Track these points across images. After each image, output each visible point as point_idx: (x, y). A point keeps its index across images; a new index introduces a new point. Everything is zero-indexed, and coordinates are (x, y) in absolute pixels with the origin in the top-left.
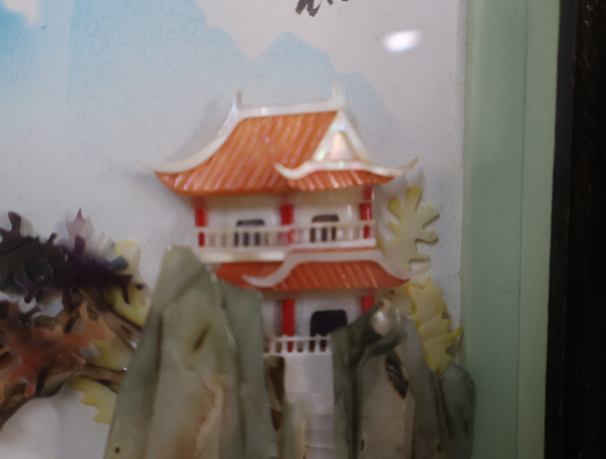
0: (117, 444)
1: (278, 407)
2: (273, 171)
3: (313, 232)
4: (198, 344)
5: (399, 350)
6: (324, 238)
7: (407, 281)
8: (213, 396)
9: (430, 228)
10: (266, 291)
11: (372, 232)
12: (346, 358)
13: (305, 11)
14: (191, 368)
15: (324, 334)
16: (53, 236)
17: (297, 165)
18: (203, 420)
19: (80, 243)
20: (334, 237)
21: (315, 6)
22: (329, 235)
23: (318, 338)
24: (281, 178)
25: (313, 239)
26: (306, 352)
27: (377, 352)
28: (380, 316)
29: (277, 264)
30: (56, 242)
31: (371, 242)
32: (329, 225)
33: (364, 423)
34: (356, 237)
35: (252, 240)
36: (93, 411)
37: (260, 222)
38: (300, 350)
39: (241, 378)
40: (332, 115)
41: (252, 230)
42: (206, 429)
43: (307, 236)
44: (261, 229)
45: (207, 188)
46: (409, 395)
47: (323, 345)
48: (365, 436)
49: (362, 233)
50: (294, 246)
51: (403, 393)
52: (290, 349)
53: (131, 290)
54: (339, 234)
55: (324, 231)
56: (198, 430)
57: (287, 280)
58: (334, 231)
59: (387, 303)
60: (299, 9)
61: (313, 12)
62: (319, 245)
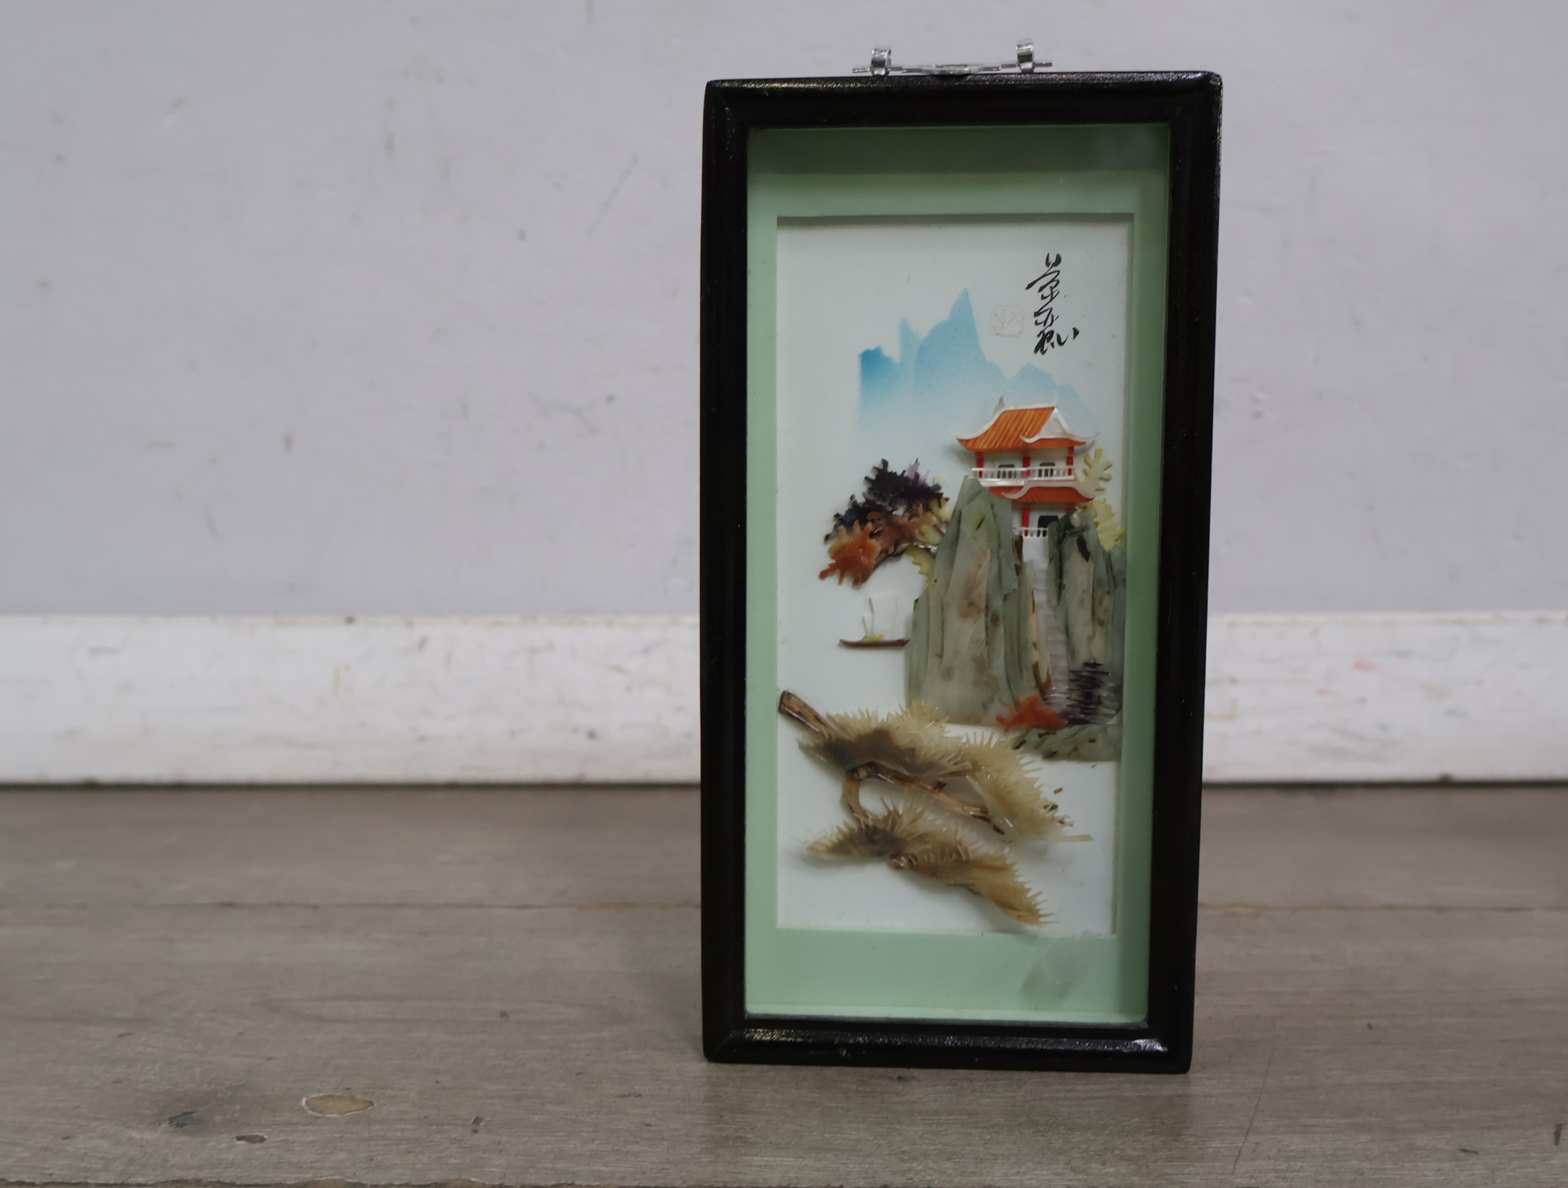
0: (935, 578)
1: (1018, 563)
2: (1021, 440)
3: (1040, 471)
4: (979, 526)
5: (1085, 534)
6: (1046, 475)
7: (1092, 499)
8: (986, 555)
9: (1107, 472)
10: (1014, 502)
11: (1073, 472)
12: (1056, 537)
13: (1039, 352)
14: (975, 538)
15: (1045, 527)
16: (904, 472)
17: (1033, 436)
18: (980, 566)
19: (917, 476)
20: (1052, 474)
21: (1045, 349)
22: (1049, 474)
23: (1042, 529)
24: (1025, 443)
25: (1040, 475)
26: (1035, 536)
27: (1072, 534)
28: (1075, 516)
29: (1020, 488)
30: (905, 475)
31: (1072, 477)
32: (1049, 468)
33: (1065, 575)
34: (1064, 474)
35: (1007, 475)
36: (918, 568)
37: (1012, 466)
38: (1032, 535)
39: (1000, 545)
40: (1052, 409)
41: (1008, 470)
42: (981, 571)
43: (1037, 473)
44: (1012, 470)
45: (985, 447)
46: (1090, 560)
47: (1044, 535)
48: (1065, 582)
49: (1067, 473)
50: (1030, 479)
51: (1087, 559)
52: (1026, 534)
53: (942, 501)
54: (1055, 473)
55: (1046, 471)
56: (977, 572)
57: (1024, 496)
58: (1052, 471)
59: (1079, 510)
60: (1036, 351)
61: (1043, 352)
62: (1043, 478)
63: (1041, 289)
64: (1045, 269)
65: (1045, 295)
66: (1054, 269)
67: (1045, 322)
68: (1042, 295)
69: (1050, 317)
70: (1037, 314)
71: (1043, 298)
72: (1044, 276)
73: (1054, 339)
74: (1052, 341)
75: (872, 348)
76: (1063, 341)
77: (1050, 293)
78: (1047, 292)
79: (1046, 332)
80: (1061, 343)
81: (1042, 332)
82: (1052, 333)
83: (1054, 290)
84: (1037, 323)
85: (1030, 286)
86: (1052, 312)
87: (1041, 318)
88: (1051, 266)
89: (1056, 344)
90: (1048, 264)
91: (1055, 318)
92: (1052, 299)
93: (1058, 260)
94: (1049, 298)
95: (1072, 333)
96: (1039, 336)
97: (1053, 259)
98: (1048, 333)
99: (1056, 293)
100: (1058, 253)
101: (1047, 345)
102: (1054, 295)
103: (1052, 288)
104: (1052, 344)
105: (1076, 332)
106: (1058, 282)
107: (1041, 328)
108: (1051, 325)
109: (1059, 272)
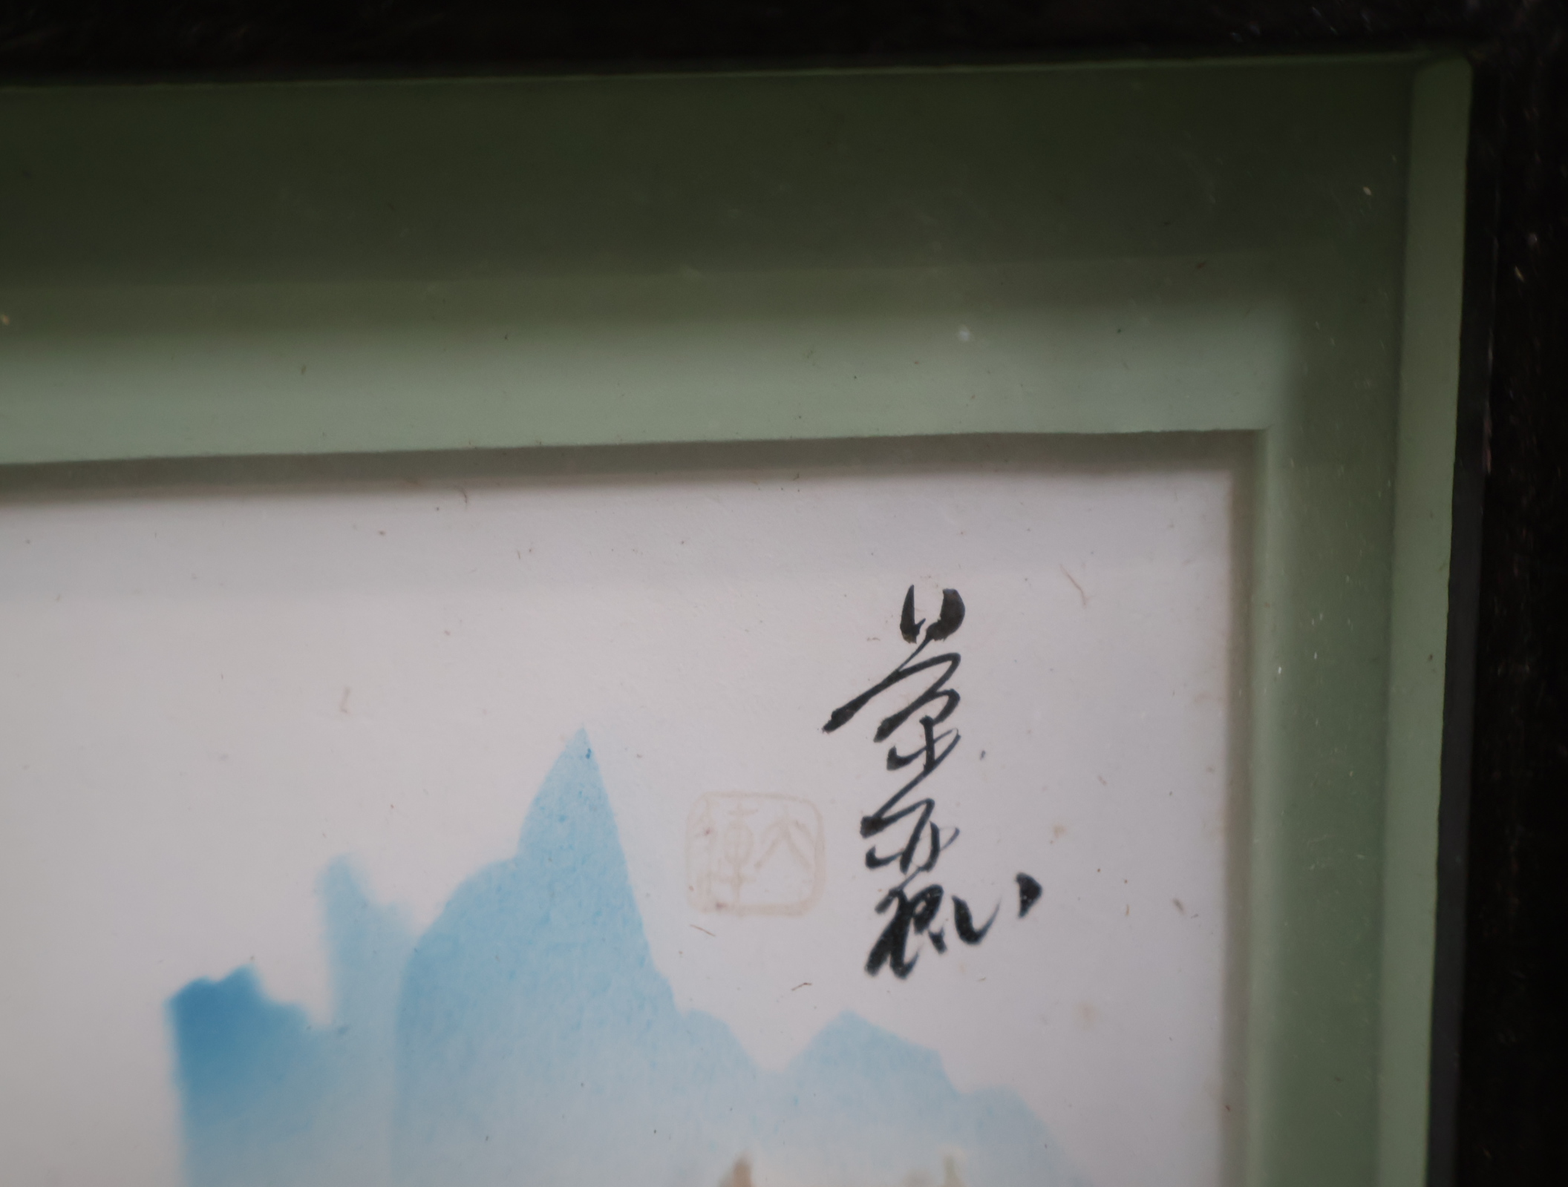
13: (886, 970)
21: (908, 956)
60: (874, 964)
63: (887, 728)
64: (899, 651)
65: (902, 753)
66: (935, 648)
67: (906, 857)
68: (892, 753)
69: (926, 834)
70: (873, 825)
71: (896, 761)
72: (897, 676)
73: (944, 919)
74: (935, 926)
75: (216, 971)
76: (977, 924)
77: (922, 742)
78: (909, 738)
79: (910, 892)
80: (969, 934)
81: (897, 893)
82: (932, 897)
83: (937, 730)
84: (873, 861)
85: (839, 718)
86: (935, 818)
87: (891, 840)
88: (921, 637)
89: (951, 937)
90: (909, 629)
91: (943, 838)
92: (931, 765)
93: (952, 613)
94: (922, 760)
95: (1013, 896)
96: (882, 907)
97: (928, 611)
98: (921, 896)
99: (949, 739)
100: (951, 586)
101: (915, 942)
102: (939, 749)
103: (928, 723)
104: (938, 941)
105: (1029, 891)
106: (954, 698)
107: (891, 876)
108: (928, 866)
109: (954, 659)
